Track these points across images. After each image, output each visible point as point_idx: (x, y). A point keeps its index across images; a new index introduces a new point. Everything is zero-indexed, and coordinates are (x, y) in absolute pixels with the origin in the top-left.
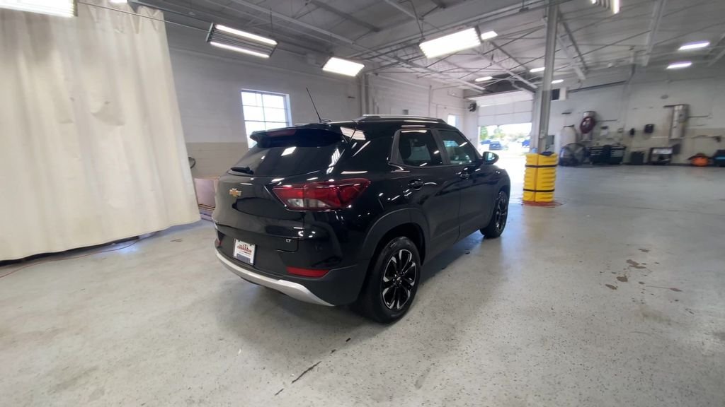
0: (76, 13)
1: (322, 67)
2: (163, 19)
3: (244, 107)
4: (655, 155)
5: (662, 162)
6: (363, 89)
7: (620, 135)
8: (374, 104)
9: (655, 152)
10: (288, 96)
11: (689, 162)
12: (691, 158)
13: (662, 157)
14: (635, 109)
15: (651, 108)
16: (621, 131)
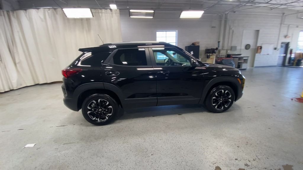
0: (93, 16)
1: (180, 16)
2: (119, 12)
3: (157, 38)
6: (223, 22)
8: (230, 29)
10: (177, 31)
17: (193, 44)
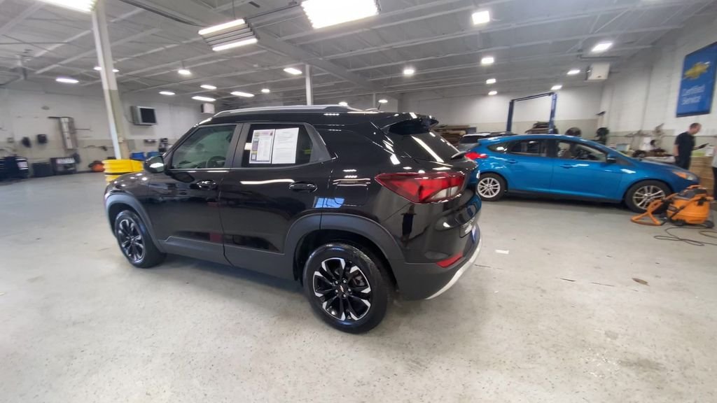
4: (60, 165)
5: (68, 171)
7: (11, 145)
9: (59, 162)
11: (89, 169)
12: (90, 166)
13: (66, 166)
14: (19, 117)
15: (36, 117)
16: (11, 141)
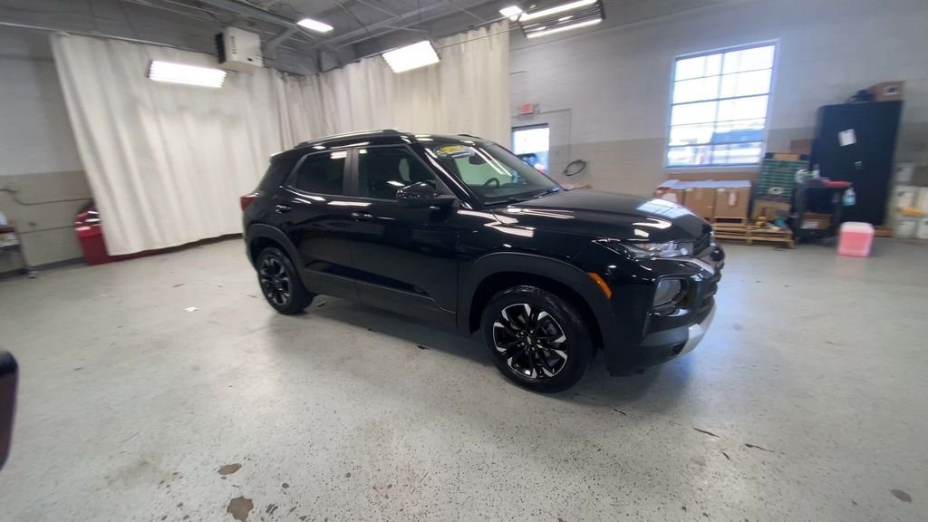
0: (440, 58)
10: (778, 43)
17: (864, 95)
